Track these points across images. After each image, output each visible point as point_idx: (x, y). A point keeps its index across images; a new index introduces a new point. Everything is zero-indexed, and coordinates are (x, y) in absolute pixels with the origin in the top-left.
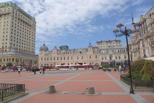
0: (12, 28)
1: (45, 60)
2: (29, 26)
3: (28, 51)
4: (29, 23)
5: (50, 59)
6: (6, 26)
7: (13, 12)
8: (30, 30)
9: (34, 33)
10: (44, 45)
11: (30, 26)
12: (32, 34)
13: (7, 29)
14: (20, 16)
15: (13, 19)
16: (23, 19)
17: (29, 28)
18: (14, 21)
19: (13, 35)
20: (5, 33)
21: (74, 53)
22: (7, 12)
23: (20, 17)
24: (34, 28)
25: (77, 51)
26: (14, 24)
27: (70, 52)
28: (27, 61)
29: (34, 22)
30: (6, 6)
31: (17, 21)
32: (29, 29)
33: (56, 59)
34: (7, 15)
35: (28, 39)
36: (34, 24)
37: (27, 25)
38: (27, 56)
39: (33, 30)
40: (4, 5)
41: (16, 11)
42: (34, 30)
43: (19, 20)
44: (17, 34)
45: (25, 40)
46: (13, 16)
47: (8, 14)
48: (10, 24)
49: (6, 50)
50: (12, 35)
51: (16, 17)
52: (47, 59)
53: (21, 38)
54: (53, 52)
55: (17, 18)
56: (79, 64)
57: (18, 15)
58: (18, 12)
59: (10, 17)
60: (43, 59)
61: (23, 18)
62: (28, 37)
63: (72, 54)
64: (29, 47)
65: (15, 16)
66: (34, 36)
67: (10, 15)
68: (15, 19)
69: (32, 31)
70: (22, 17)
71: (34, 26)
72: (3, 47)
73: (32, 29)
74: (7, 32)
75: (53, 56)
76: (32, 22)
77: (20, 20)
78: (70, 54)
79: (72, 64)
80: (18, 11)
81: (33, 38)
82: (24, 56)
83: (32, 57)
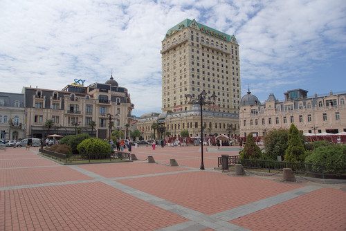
0: (193, 66)
1: (251, 124)
2: (224, 55)
3: (226, 107)
4: (223, 50)
5: (260, 122)
6: (183, 66)
7: (192, 36)
8: (227, 64)
9: (235, 68)
10: (249, 93)
11: (227, 55)
12: (231, 71)
13: (185, 70)
14: (205, 41)
15: (193, 50)
16: (210, 46)
17: (224, 60)
18: (195, 53)
19: (195, 79)
20: (183, 78)
21: (314, 106)
22: (183, 39)
23: (205, 44)
24: (235, 58)
25: (321, 100)
26: (195, 58)
27: (304, 104)
28: (218, 127)
29: (234, 46)
30: (181, 29)
31: (201, 51)
32: (224, 62)
33: (273, 120)
34: (183, 46)
35: (225, 82)
36: (234, 49)
37: (220, 54)
38: (222, 117)
39: (233, 63)
40: (177, 29)
41: (197, 34)
42: (235, 62)
43: (203, 48)
44: (201, 76)
45: (219, 85)
46: (193, 44)
47: (184, 43)
48: (188, 60)
49: (186, 108)
50: (193, 79)
51: (198, 45)
52: (254, 122)
53: (211, 82)
54: (267, 106)
55: (200, 47)
56: (328, 131)
57: (200, 39)
58: (200, 35)
59: (188, 48)
60: (248, 122)
61: (210, 43)
62: (225, 79)
63: (311, 109)
64: (228, 98)
65: (195, 43)
66: (237, 75)
67: (187, 44)
68: (195, 50)
69: (232, 65)
70: (208, 43)
71: (234, 53)
72: (181, 103)
73: (231, 60)
74: (185, 76)
75: (267, 116)
76: (229, 46)
77: (205, 49)
78: (304, 110)
79: (310, 132)
80: (200, 33)
81: (236, 79)
82: (217, 117)
83: (233, 118)
